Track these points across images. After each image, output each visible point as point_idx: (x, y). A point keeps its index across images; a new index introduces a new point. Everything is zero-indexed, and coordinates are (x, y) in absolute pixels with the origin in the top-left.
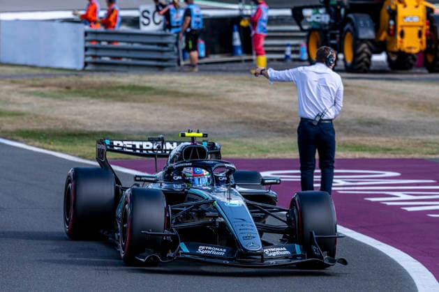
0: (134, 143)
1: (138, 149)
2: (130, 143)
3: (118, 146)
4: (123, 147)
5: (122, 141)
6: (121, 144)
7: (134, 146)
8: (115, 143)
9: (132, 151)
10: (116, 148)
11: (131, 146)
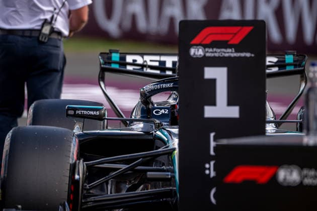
0: (163, 58)
1: (169, 69)
2: (157, 58)
3: (134, 63)
4: (143, 66)
5: (142, 55)
6: (140, 60)
7: (163, 63)
8: (129, 59)
9: (158, 72)
10: (129, 68)
11: (157, 64)
